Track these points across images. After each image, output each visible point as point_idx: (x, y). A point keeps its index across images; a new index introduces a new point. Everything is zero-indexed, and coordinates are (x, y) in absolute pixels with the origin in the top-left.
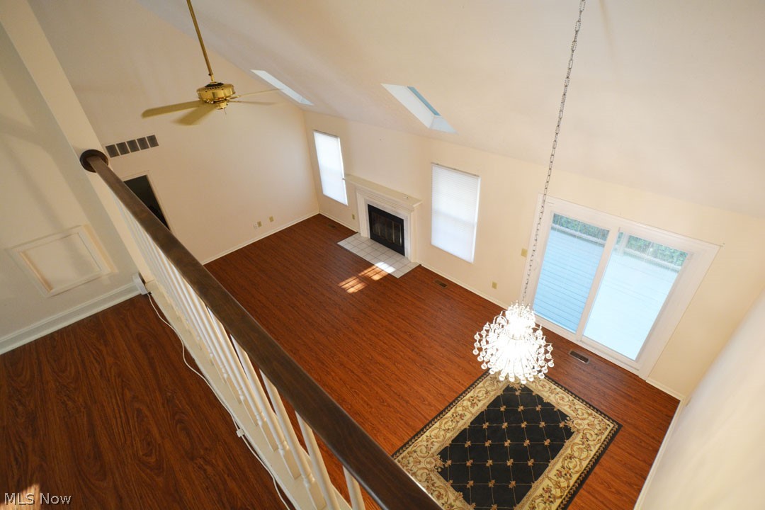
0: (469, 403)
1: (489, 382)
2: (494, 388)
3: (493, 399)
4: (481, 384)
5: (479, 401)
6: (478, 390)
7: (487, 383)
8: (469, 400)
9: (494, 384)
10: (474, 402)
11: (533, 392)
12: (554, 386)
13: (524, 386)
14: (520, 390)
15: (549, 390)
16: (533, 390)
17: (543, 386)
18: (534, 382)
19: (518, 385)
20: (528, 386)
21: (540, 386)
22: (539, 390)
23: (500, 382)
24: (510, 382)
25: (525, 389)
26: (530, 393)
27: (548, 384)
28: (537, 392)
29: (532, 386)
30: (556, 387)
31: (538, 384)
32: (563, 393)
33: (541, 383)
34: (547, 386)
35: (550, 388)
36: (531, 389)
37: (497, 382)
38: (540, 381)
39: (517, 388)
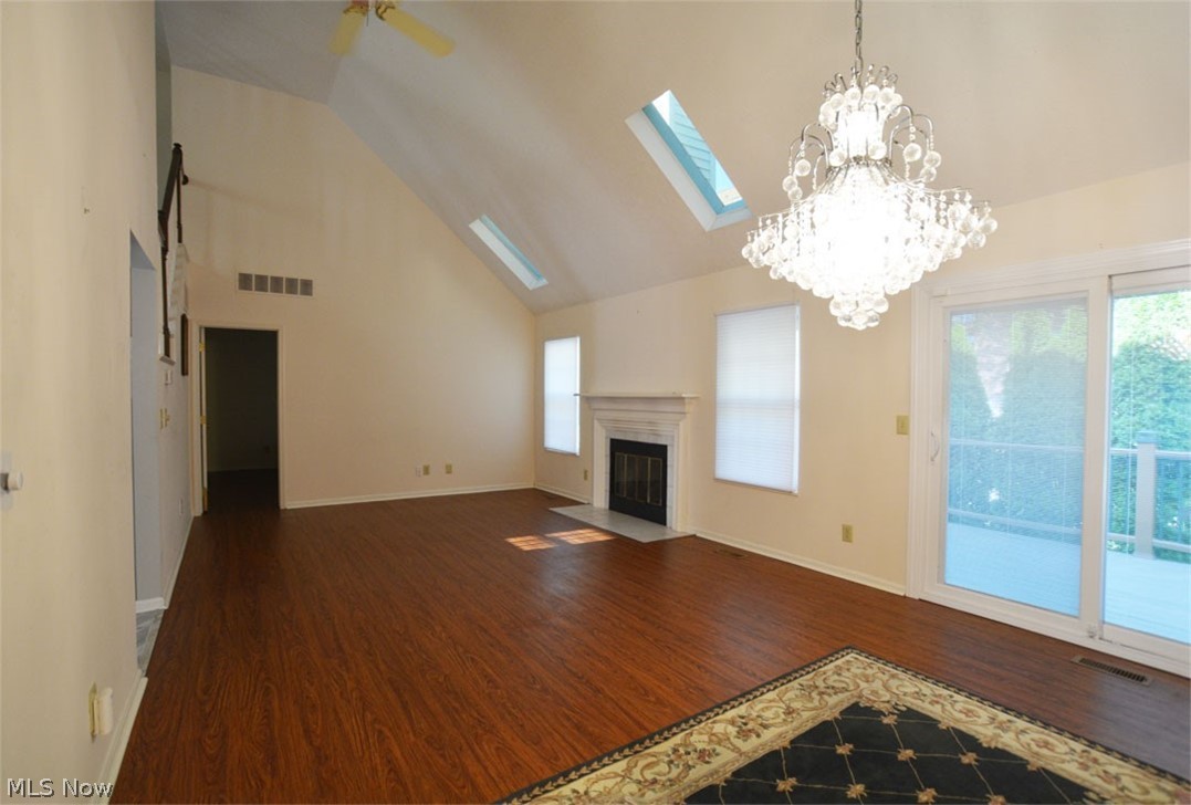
0: (732, 730)
1: (798, 692)
2: (810, 705)
3: (810, 725)
4: (771, 695)
5: (765, 727)
6: (761, 706)
7: (790, 695)
8: (732, 722)
9: (811, 699)
10: (749, 727)
11: (939, 722)
12: (1003, 716)
13: (904, 709)
14: (893, 714)
15: (991, 723)
16: (940, 719)
17: (968, 713)
18: (937, 702)
19: (882, 705)
20: (920, 710)
21: (961, 712)
22: (958, 721)
23: (830, 695)
24: (860, 697)
25: (910, 713)
26: (929, 723)
27: (985, 710)
28: (952, 724)
29: (934, 711)
30: (1015, 719)
31: (948, 707)
32: (1042, 733)
33: (958, 706)
34: (981, 712)
35: (993, 719)
36: (932, 715)
37: (821, 694)
38: (955, 702)
39: (884, 710)
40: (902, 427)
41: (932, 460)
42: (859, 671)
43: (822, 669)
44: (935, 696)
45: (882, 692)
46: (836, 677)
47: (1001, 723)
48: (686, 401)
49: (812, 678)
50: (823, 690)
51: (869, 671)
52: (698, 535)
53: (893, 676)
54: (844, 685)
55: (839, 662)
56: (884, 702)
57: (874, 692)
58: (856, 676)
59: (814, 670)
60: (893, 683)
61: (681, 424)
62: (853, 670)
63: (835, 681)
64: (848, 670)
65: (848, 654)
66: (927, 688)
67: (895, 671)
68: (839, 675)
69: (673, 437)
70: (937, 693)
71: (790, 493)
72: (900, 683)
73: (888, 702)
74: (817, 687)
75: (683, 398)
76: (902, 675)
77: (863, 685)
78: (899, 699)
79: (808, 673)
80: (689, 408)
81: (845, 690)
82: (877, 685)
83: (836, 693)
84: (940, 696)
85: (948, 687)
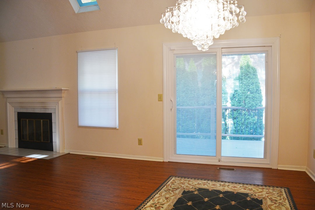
0: (153, 208)
1: (165, 193)
2: (172, 195)
5: (163, 205)
7: (163, 194)
8: (151, 206)
9: (170, 193)
10: (158, 206)
12: (223, 183)
13: (198, 189)
14: (196, 191)
15: (221, 186)
16: (208, 188)
17: (214, 185)
18: (205, 185)
19: (192, 189)
20: (202, 188)
21: (212, 185)
22: (213, 188)
23: (175, 191)
24: (184, 189)
25: (200, 190)
26: (206, 190)
27: (217, 183)
28: (212, 189)
29: (205, 187)
30: (225, 183)
31: (208, 185)
32: (232, 185)
33: (211, 184)
34: (217, 184)
35: (220, 185)
36: (205, 188)
37: (172, 191)
38: (209, 183)
39: (193, 190)
40: (160, 98)
41: (171, 110)
42: (179, 182)
43: (168, 184)
44: (203, 183)
45: (189, 186)
46: (173, 185)
47: (223, 185)
48: (63, 91)
49: (166, 187)
50: (172, 190)
51: (182, 181)
52: (71, 153)
53: (189, 181)
54: (177, 187)
55: (171, 181)
56: (192, 188)
57: (187, 186)
58: (179, 183)
59: (165, 185)
60: (190, 183)
61: (60, 102)
62: (177, 182)
63: (174, 186)
64: (175, 182)
65: (172, 178)
66: (200, 182)
67: (189, 180)
68: (174, 184)
69: (55, 109)
70: (203, 182)
71: (115, 129)
72: (192, 182)
73: (193, 188)
74: (170, 190)
75: (61, 90)
76: (191, 180)
77: (183, 185)
78: (195, 186)
79: (164, 186)
80: (64, 95)
81: (178, 188)
82: (186, 184)
83: (176, 190)
84: (204, 183)
85: (205, 180)
